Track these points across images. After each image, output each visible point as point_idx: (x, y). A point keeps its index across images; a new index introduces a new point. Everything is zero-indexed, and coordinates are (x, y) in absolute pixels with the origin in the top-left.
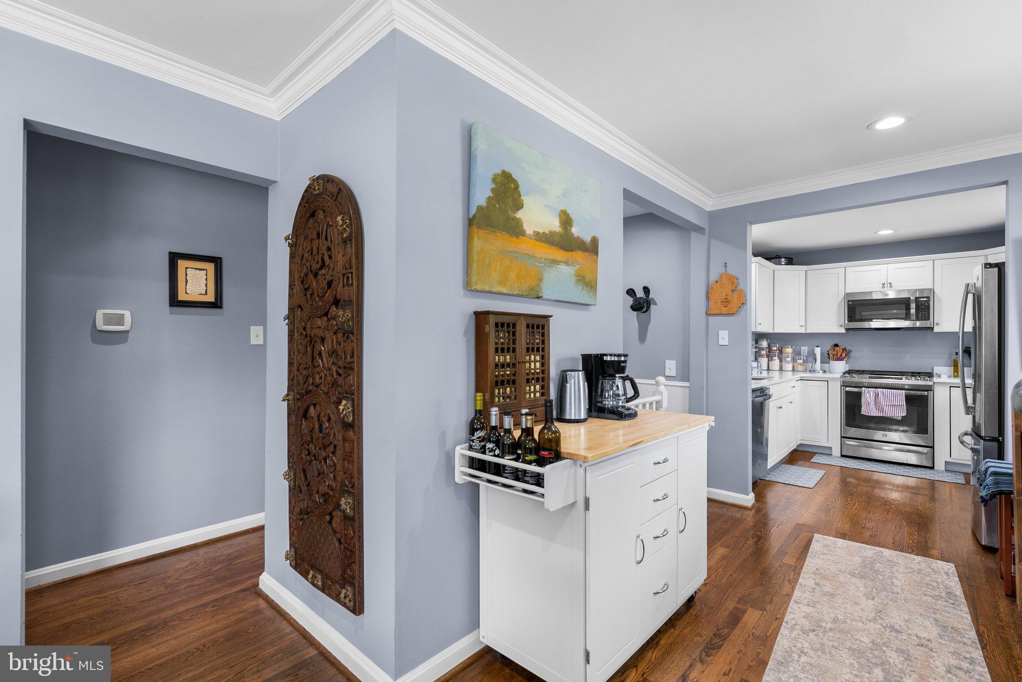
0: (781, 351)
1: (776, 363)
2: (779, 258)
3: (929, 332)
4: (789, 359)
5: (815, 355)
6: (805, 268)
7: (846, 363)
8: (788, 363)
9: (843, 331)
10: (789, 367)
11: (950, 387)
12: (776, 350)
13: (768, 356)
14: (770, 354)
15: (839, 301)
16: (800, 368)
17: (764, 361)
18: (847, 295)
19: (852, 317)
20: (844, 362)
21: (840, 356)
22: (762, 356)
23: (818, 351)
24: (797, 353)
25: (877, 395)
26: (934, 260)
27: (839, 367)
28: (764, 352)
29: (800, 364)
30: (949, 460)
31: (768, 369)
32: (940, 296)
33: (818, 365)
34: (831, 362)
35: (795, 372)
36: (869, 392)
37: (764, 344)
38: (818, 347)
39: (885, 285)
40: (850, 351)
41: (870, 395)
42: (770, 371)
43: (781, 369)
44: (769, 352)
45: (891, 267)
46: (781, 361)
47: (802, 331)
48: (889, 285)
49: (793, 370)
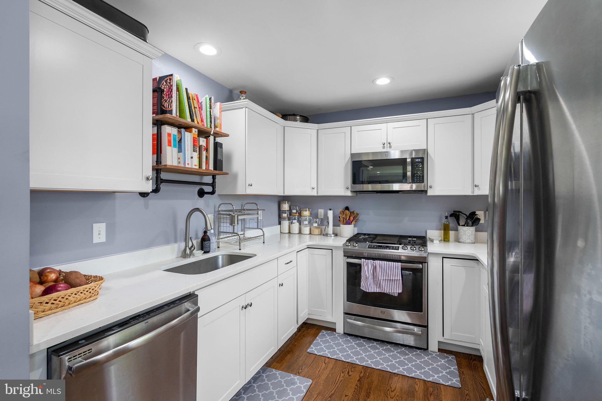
0: (300, 215)
1: (295, 226)
2: (294, 115)
3: (423, 195)
4: (306, 222)
5: (328, 218)
6: (316, 126)
7: (355, 226)
8: (306, 227)
9: (349, 194)
10: (306, 230)
11: (443, 257)
12: (296, 213)
13: (289, 219)
14: (291, 216)
15: (346, 162)
16: (317, 231)
17: (286, 223)
18: (352, 155)
19: (356, 179)
20: (352, 226)
21: (349, 219)
22: (284, 219)
23: (330, 214)
24: (314, 216)
25: (375, 268)
26: (427, 119)
27: (348, 231)
28: (285, 215)
29: (316, 227)
30: (442, 340)
31: (289, 233)
32: (433, 158)
33: (330, 229)
34: (341, 225)
35: (312, 236)
36: (367, 264)
37: (286, 206)
38: (330, 210)
39: (385, 145)
40: (358, 214)
41: (368, 268)
42: (291, 235)
43: (300, 232)
44: (290, 214)
45: (391, 125)
46: (300, 224)
47: (314, 193)
48: (388, 145)
49: (310, 234)
